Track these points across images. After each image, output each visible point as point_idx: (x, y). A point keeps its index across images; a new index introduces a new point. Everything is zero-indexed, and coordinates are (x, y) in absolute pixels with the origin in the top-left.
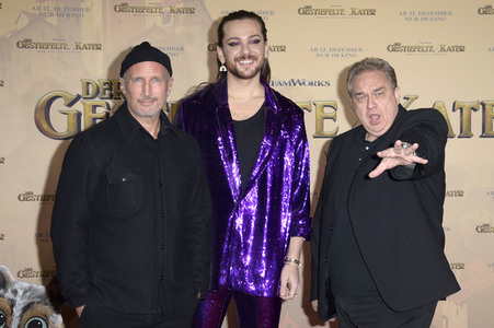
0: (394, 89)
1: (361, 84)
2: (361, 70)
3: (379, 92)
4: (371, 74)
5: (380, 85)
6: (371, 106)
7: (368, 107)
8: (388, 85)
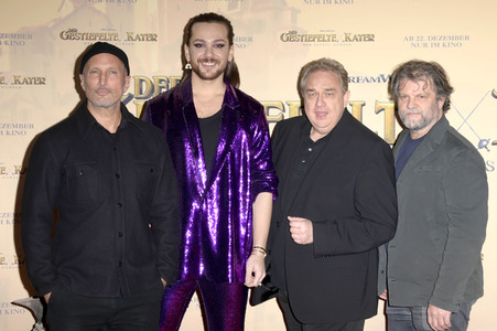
0: (344, 93)
1: (315, 82)
2: (317, 68)
3: (329, 92)
4: (325, 73)
5: (332, 86)
6: (319, 104)
7: (316, 105)
8: (339, 88)
